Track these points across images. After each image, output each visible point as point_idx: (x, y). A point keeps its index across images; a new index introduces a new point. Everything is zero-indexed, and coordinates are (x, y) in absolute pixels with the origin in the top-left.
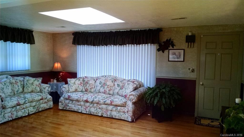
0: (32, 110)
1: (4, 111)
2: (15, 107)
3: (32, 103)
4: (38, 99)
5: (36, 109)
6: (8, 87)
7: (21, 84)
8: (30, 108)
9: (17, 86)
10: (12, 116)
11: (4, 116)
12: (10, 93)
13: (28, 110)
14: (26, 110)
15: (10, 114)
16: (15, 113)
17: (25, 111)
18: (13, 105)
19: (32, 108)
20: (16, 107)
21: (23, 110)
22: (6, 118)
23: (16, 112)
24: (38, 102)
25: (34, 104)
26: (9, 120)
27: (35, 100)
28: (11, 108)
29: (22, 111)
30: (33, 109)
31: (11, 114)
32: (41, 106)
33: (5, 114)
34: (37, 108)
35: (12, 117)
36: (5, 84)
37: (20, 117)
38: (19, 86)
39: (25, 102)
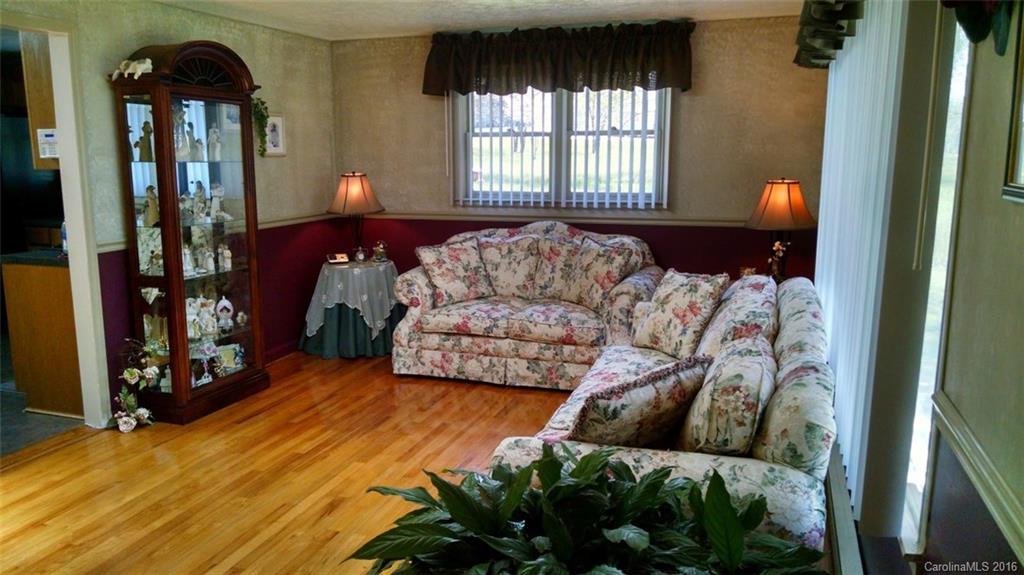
0: (523, 372)
1: (420, 339)
2: (454, 338)
3: (523, 343)
4: (547, 335)
5: (543, 377)
6: (514, 265)
7: (569, 262)
8: (515, 363)
9: (551, 267)
10: (446, 365)
11: (419, 354)
12: (518, 287)
13: (506, 367)
14: (497, 364)
15: (438, 356)
16: (456, 357)
17: (494, 366)
18: (444, 326)
19: (524, 363)
20: (458, 337)
21: (485, 361)
22: (423, 364)
23: (461, 357)
24: (552, 346)
25: (532, 350)
26: (436, 374)
27: (530, 332)
28: (443, 337)
29: (480, 362)
30: (528, 368)
31: (444, 356)
32: (567, 370)
33: (423, 351)
34: (545, 372)
35: (442, 367)
36: (510, 251)
37: (473, 379)
38: (557, 269)
39: (488, 330)
